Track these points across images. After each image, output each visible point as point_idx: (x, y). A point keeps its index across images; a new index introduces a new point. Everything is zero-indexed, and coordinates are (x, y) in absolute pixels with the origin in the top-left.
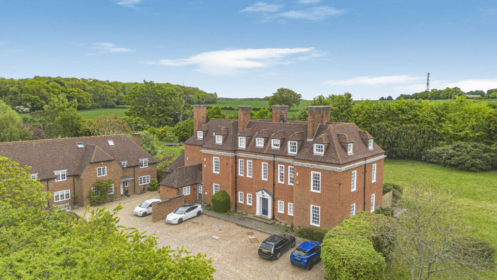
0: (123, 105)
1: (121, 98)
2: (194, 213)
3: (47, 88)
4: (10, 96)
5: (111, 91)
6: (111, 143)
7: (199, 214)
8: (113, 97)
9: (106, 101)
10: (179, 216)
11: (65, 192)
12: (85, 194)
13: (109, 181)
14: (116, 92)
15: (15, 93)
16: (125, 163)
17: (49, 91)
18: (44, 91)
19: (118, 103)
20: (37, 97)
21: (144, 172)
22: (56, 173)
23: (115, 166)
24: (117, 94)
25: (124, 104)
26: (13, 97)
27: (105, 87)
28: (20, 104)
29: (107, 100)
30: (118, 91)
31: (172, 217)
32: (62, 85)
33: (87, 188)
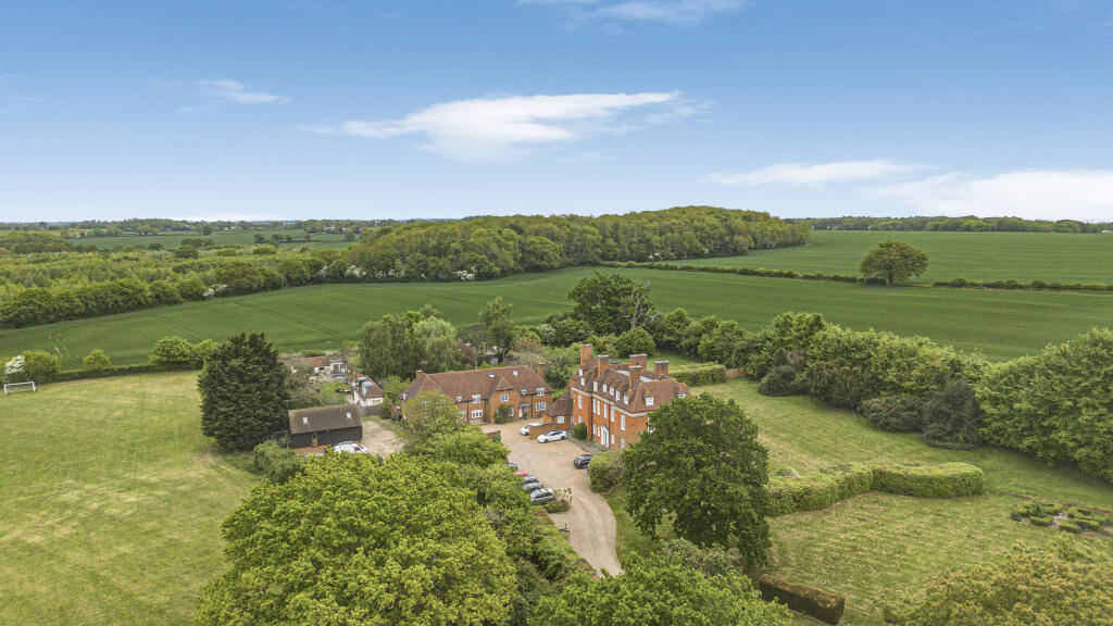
0: (611, 260)
1: (610, 248)
2: (559, 437)
3: (498, 242)
4: (450, 256)
5: (593, 237)
6: (515, 373)
7: (563, 438)
8: (597, 246)
9: (585, 254)
10: (545, 437)
11: (479, 411)
12: (492, 414)
13: (511, 406)
14: (601, 237)
15: (457, 252)
16: (524, 391)
17: (500, 245)
18: (494, 246)
19: (604, 257)
20: (484, 256)
21: (540, 400)
22: (474, 397)
23: (515, 393)
24: (603, 242)
25: (613, 260)
26: (454, 257)
27: (585, 231)
28: (462, 268)
29: (587, 252)
30: (605, 236)
31: (542, 438)
32: (520, 231)
33: (494, 410)
